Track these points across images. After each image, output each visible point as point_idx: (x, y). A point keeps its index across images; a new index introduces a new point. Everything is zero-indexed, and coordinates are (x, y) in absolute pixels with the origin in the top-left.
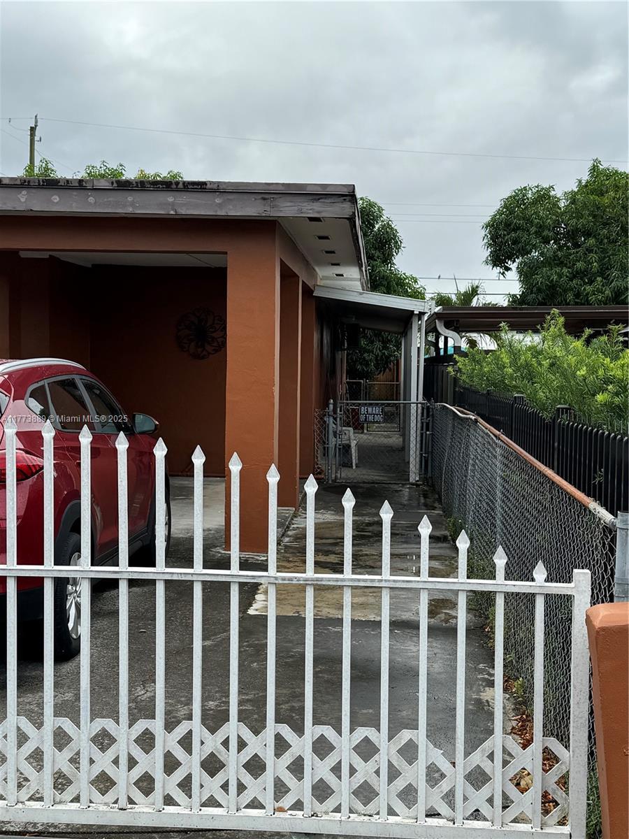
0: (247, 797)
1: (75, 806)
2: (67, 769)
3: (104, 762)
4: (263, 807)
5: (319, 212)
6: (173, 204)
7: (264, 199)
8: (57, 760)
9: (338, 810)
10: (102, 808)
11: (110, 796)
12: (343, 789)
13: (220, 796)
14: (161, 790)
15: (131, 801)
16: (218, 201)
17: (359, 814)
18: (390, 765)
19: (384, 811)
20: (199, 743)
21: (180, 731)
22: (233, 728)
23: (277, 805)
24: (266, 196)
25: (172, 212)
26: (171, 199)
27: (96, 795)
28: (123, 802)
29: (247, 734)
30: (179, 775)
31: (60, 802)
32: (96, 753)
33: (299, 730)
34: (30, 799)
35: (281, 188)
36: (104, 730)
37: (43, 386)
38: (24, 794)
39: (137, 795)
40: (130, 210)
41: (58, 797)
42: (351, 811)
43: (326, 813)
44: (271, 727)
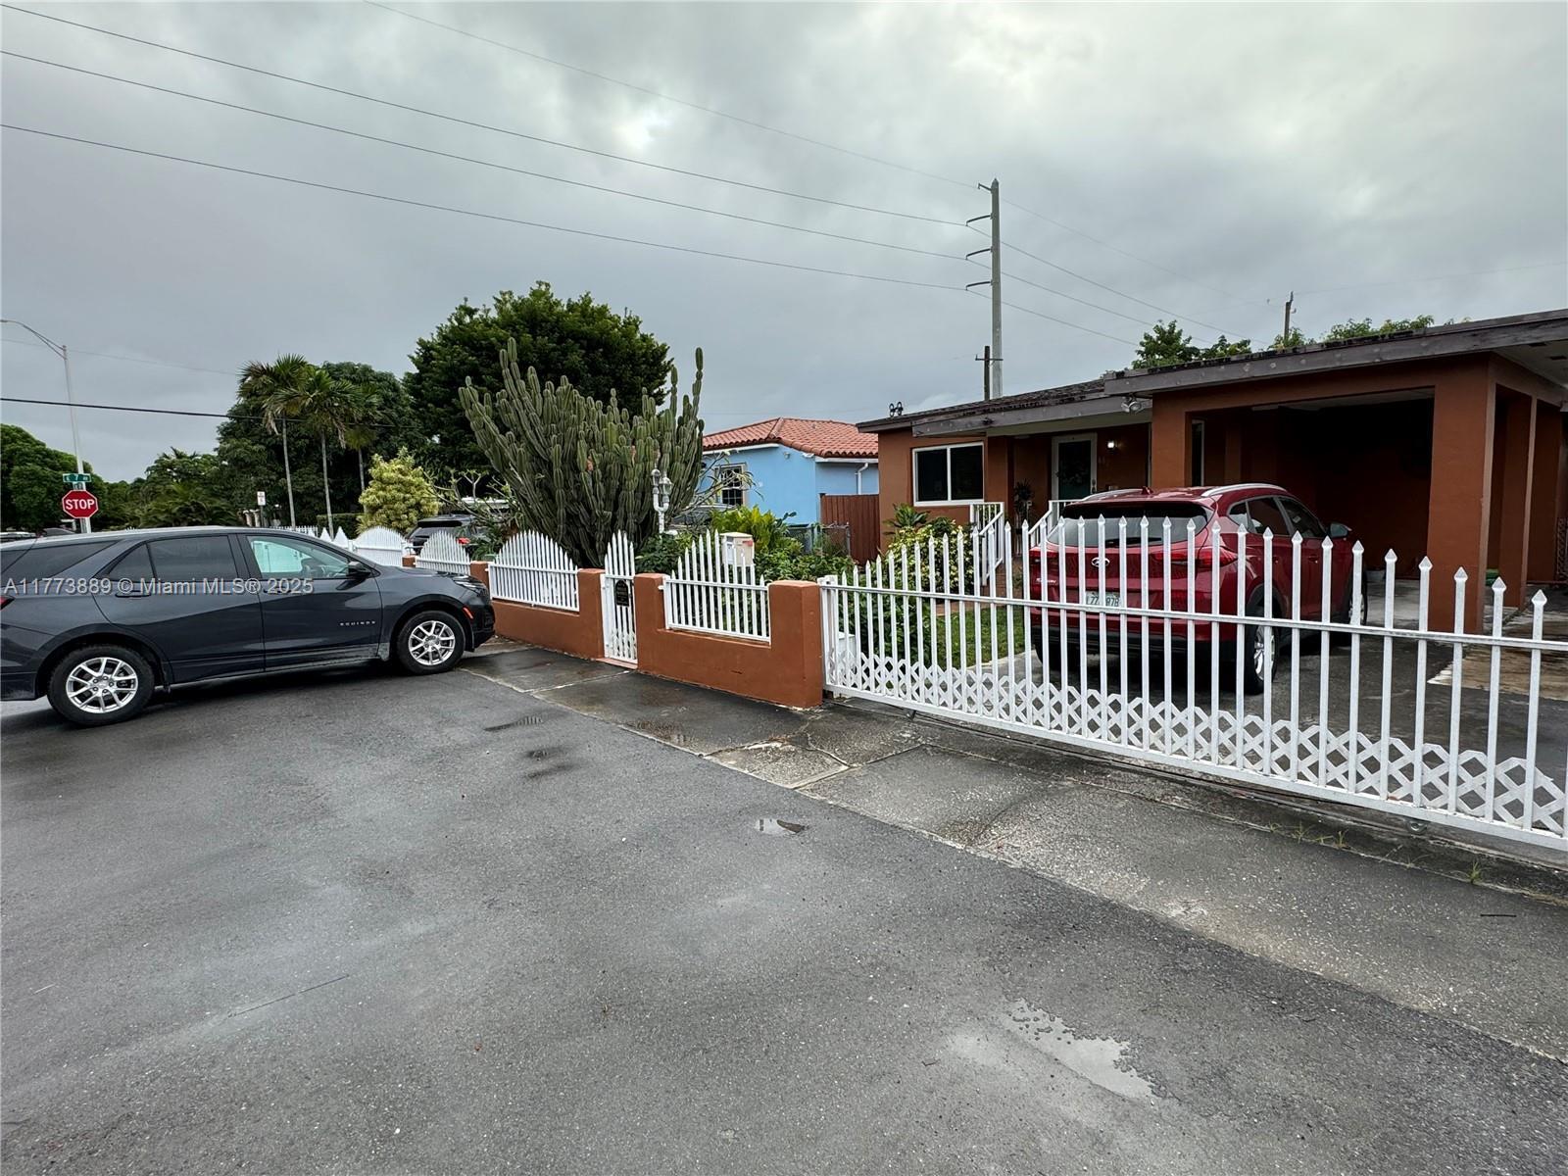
0: (1364, 785)
1: (1233, 768)
2: (1228, 744)
3: (1253, 743)
4: (1377, 794)
5: (1537, 338)
6: (1378, 354)
7: (1475, 335)
8: (1220, 737)
9: (1445, 807)
10: (1251, 772)
11: (1257, 766)
12: (1451, 793)
13: (1341, 780)
14: (1295, 768)
15: (1273, 772)
16: (1424, 344)
17: (1466, 814)
18: (1497, 781)
19: (1490, 816)
20: (1325, 743)
21: (1311, 731)
22: (1353, 734)
23: (1390, 795)
24: (1476, 333)
25: (1377, 360)
26: (1376, 350)
27: (1248, 763)
28: (1267, 771)
29: (1364, 740)
30: (1309, 761)
31: (1223, 764)
32: (1248, 738)
33: (1411, 744)
34: (1204, 758)
35: (1494, 323)
36: (1253, 723)
37: (1244, 504)
38: (1199, 755)
39: (1277, 768)
40: (1338, 364)
41: (1222, 760)
42: (1458, 810)
43: (1435, 808)
44: (1386, 739)
